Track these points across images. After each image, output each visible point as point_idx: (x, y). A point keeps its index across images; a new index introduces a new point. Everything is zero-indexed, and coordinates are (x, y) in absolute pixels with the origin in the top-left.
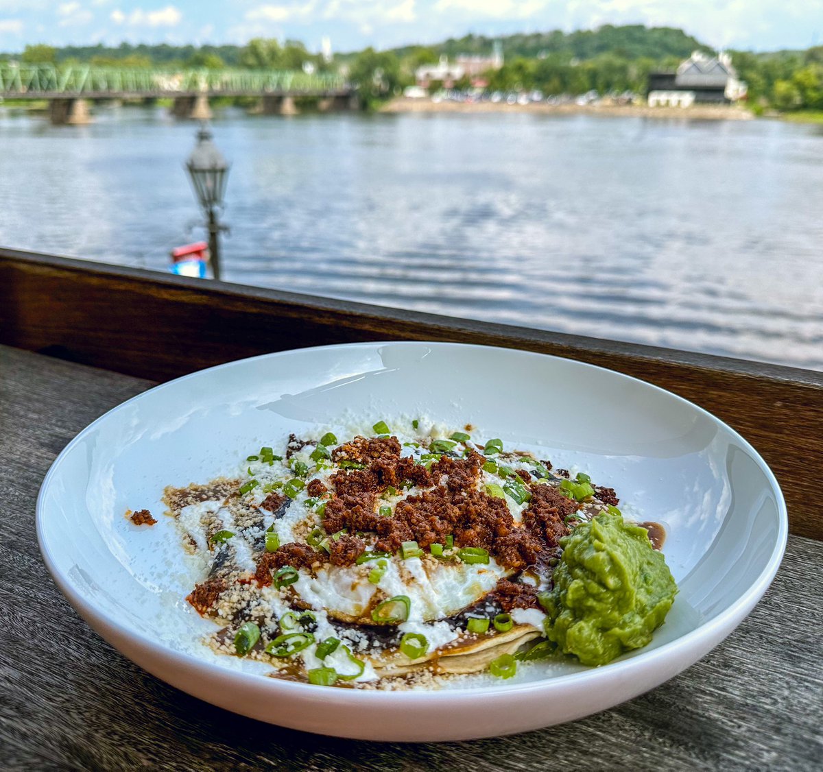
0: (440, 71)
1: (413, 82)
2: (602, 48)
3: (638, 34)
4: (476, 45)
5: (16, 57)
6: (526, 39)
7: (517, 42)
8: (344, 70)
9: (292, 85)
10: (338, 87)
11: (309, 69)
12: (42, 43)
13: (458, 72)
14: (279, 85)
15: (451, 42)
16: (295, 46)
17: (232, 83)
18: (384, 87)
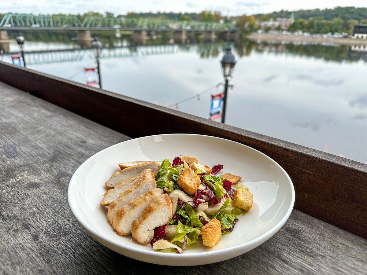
0: (270, 23)
1: (260, 28)
2: (336, 16)
3: (351, 10)
4: (284, 14)
5: (124, 16)
6: (305, 11)
7: (300, 13)
8: (234, 23)
9: (216, 27)
10: (232, 28)
11: (222, 22)
12: (133, 12)
13: (277, 24)
14: (211, 27)
15: (275, 13)
16: (217, 13)
17: (194, 27)
18: (248, 29)
